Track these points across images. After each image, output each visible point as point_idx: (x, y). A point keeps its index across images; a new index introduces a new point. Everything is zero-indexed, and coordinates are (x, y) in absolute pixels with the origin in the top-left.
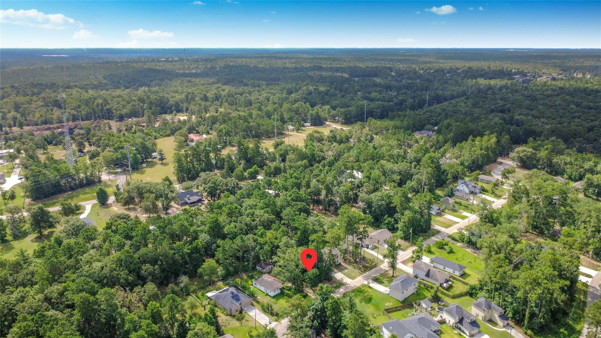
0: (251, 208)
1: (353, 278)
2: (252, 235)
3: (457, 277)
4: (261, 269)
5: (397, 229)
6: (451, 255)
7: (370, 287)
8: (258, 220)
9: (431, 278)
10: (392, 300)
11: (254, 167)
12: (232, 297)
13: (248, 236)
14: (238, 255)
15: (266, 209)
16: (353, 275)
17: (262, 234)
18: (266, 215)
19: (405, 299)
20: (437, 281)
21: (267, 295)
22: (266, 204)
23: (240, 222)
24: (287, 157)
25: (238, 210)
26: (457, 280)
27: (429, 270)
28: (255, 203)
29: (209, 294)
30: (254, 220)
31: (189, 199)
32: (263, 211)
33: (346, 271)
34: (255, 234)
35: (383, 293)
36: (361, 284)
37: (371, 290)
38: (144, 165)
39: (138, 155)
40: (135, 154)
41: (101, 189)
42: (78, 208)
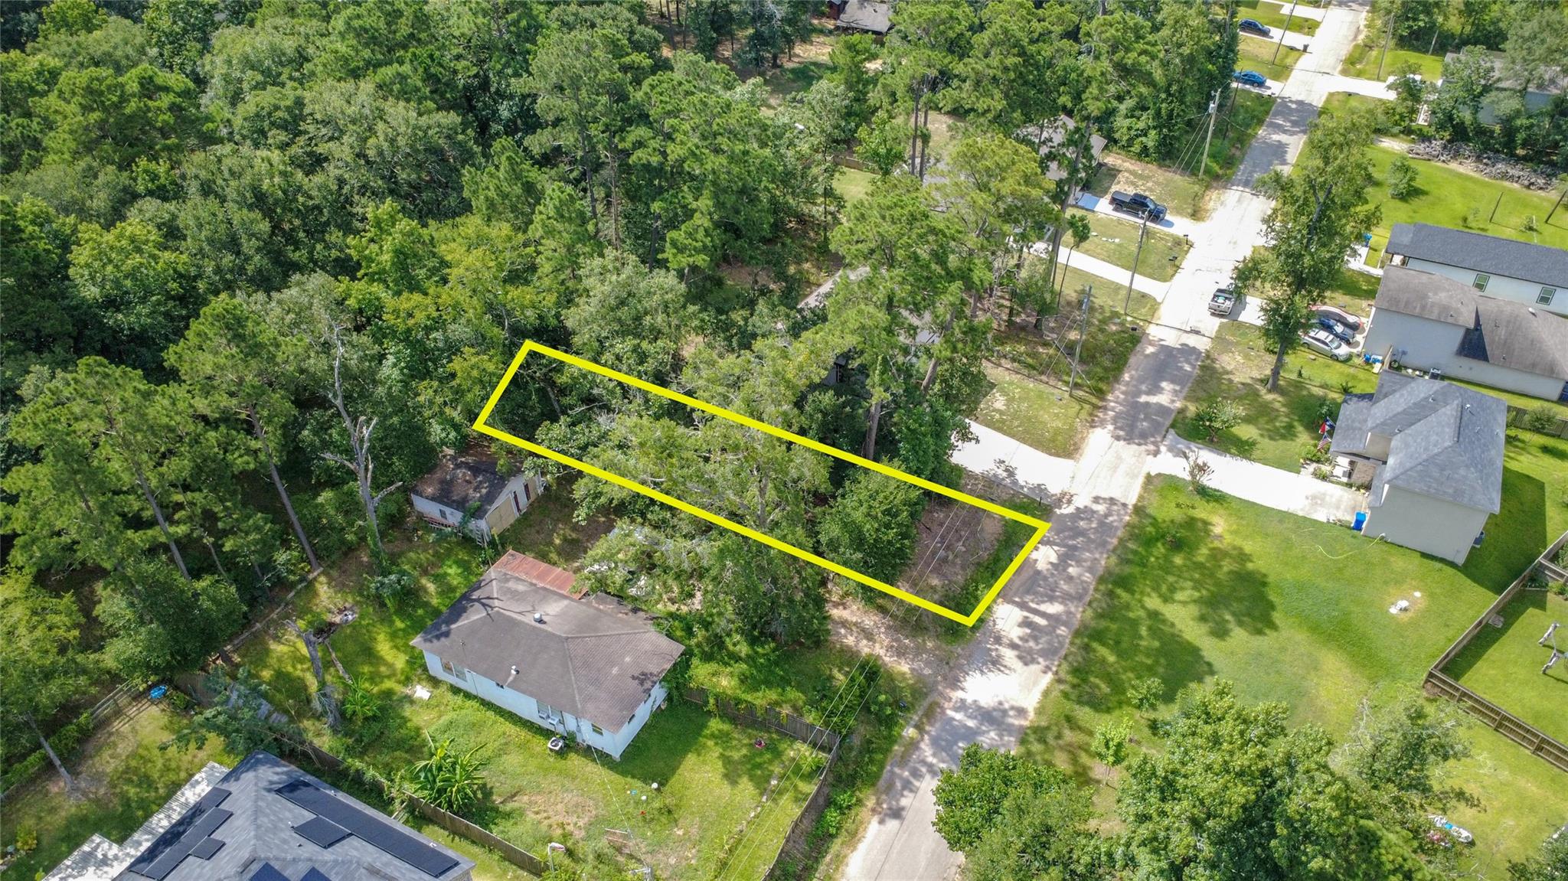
0: (271, 79)
1: (1064, 446)
2: (318, 279)
4: (454, 517)
6: (1416, 202)
7: (1203, 492)
8: (342, 151)
9: (1506, 363)
10: (1400, 562)
13: (291, 293)
14: (240, 461)
15: (388, 72)
16: (1050, 421)
17: (402, 258)
18: (400, 112)
19: (1477, 538)
21: (570, 745)
22: (368, 37)
23: (207, 190)
25: (165, 100)
27: (1477, 317)
28: (289, 45)
30: (316, 162)
33: (999, 402)
34: (346, 268)
35: (1311, 522)
36: (1141, 480)
37: (1221, 511)
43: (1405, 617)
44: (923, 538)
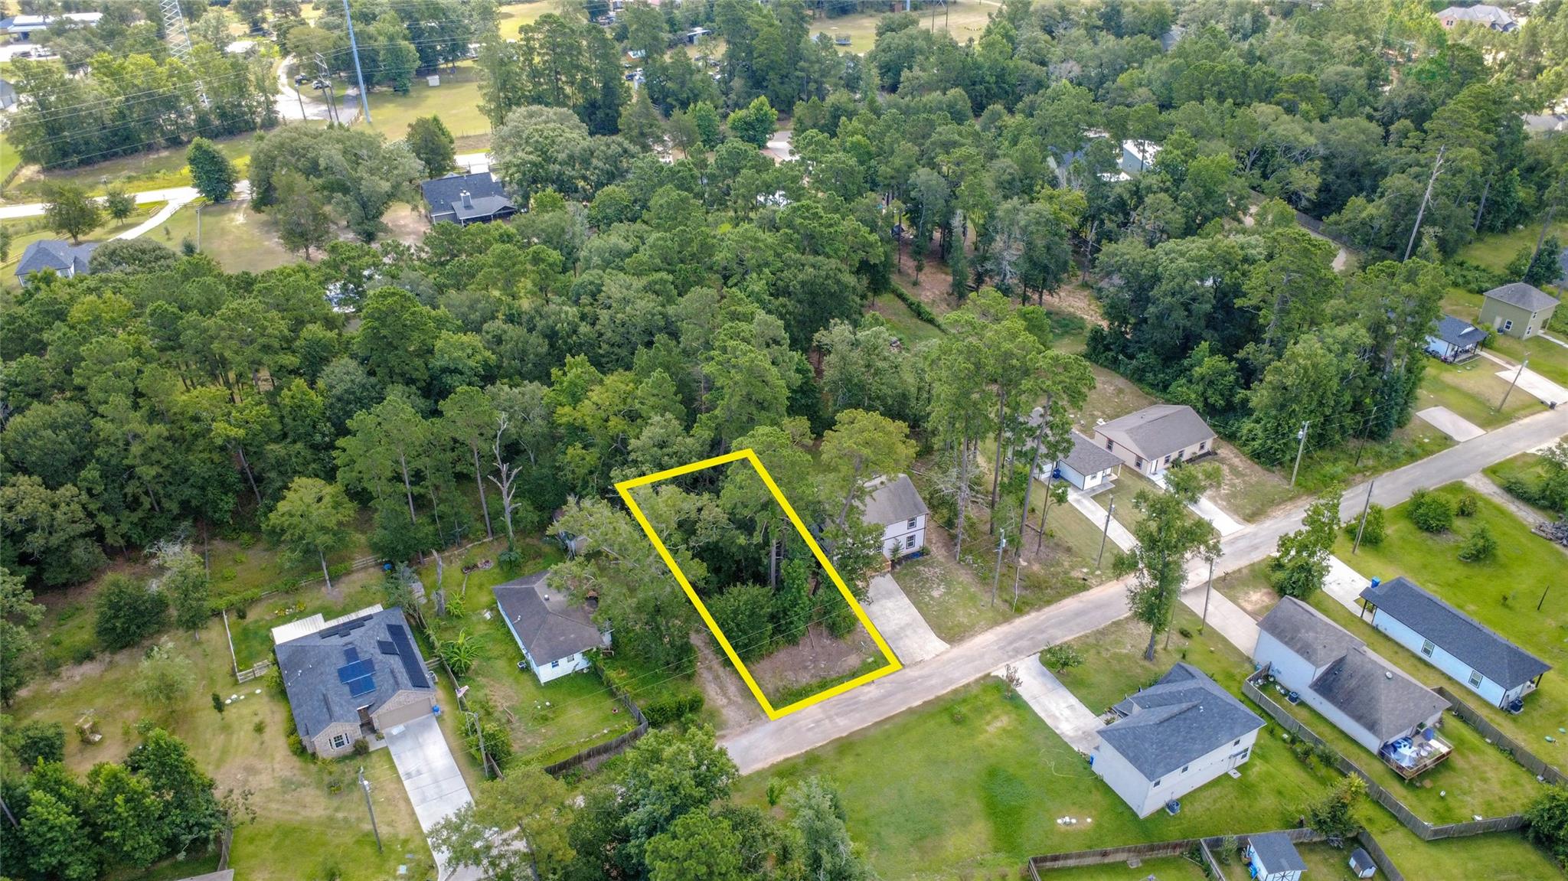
1: (954, 636)
3: (1483, 713)
5: (1245, 410)
6: (1480, 571)
7: (1014, 699)
10: (1097, 796)
11: (755, 103)
12: (343, 674)
16: (961, 616)
19: (1170, 806)
20: (1372, 727)
21: (528, 668)
24: (905, 74)
26: (1482, 729)
27: (1340, 662)
29: (283, 634)
31: (468, 207)
32: (639, 283)
33: (939, 592)
35: (1067, 747)
36: (981, 674)
37: (1014, 716)
38: (434, 80)
39: (404, 43)
40: (391, 38)
41: (199, 147)
42: (121, 209)
43: (1063, 828)
44: (804, 650)
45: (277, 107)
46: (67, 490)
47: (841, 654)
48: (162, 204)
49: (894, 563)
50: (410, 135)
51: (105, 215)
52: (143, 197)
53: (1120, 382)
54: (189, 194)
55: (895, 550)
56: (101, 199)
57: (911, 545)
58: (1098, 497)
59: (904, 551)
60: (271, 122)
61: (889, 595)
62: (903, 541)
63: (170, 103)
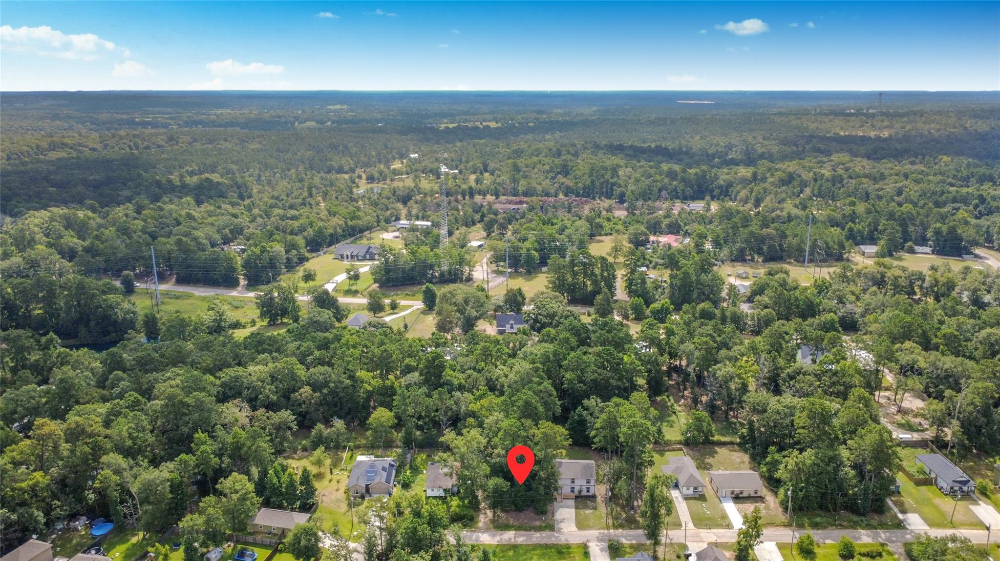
1: (583, 527)
7: (588, 553)
11: (662, 301)
12: (367, 471)
16: (591, 522)
29: (360, 457)
33: (589, 511)
36: (581, 542)
38: (544, 269)
39: (533, 252)
40: (528, 250)
41: (427, 287)
42: (394, 306)
44: (522, 515)
45: (473, 273)
46: (317, 394)
47: (535, 520)
48: (411, 306)
49: (577, 497)
50: (506, 295)
51: (387, 308)
52: (403, 303)
53: (746, 458)
54: (418, 304)
55: (580, 492)
56: (387, 301)
57: (588, 491)
58: (687, 498)
59: (584, 493)
60: (469, 279)
61: (568, 507)
62: (584, 489)
63: (431, 267)
